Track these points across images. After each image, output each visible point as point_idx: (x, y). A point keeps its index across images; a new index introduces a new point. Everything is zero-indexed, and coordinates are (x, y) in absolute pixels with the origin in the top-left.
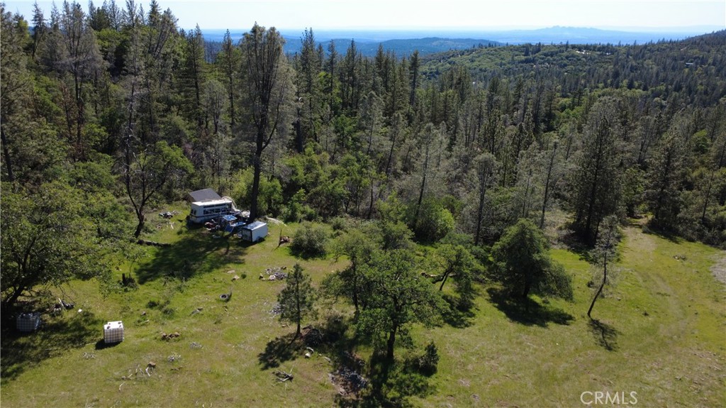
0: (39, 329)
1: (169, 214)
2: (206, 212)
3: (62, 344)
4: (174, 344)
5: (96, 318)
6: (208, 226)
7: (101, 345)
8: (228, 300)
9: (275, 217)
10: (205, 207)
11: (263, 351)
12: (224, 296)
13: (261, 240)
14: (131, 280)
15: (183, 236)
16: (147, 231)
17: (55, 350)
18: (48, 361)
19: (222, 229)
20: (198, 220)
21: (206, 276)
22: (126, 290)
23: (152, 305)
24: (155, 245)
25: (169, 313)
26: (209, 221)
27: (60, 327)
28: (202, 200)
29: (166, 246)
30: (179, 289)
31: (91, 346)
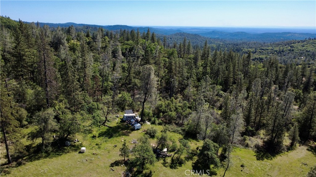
0: (70, 145)
1: (118, 116)
2: (127, 118)
3: (72, 150)
4: (95, 156)
5: (83, 145)
6: (127, 122)
7: (80, 152)
8: (115, 147)
9: (149, 121)
10: (127, 116)
11: (113, 163)
12: (115, 145)
13: (138, 129)
14: (96, 137)
15: (118, 124)
16: (108, 121)
17: (71, 151)
18: (68, 154)
19: (130, 124)
20: (124, 120)
21: (115, 138)
22: (93, 139)
23: (97, 144)
24: (108, 126)
25: (99, 148)
26: (127, 120)
27: (74, 146)
28: (128, 114)
29: (111, 127)
30: (106, 141)
31: (78, 152)
